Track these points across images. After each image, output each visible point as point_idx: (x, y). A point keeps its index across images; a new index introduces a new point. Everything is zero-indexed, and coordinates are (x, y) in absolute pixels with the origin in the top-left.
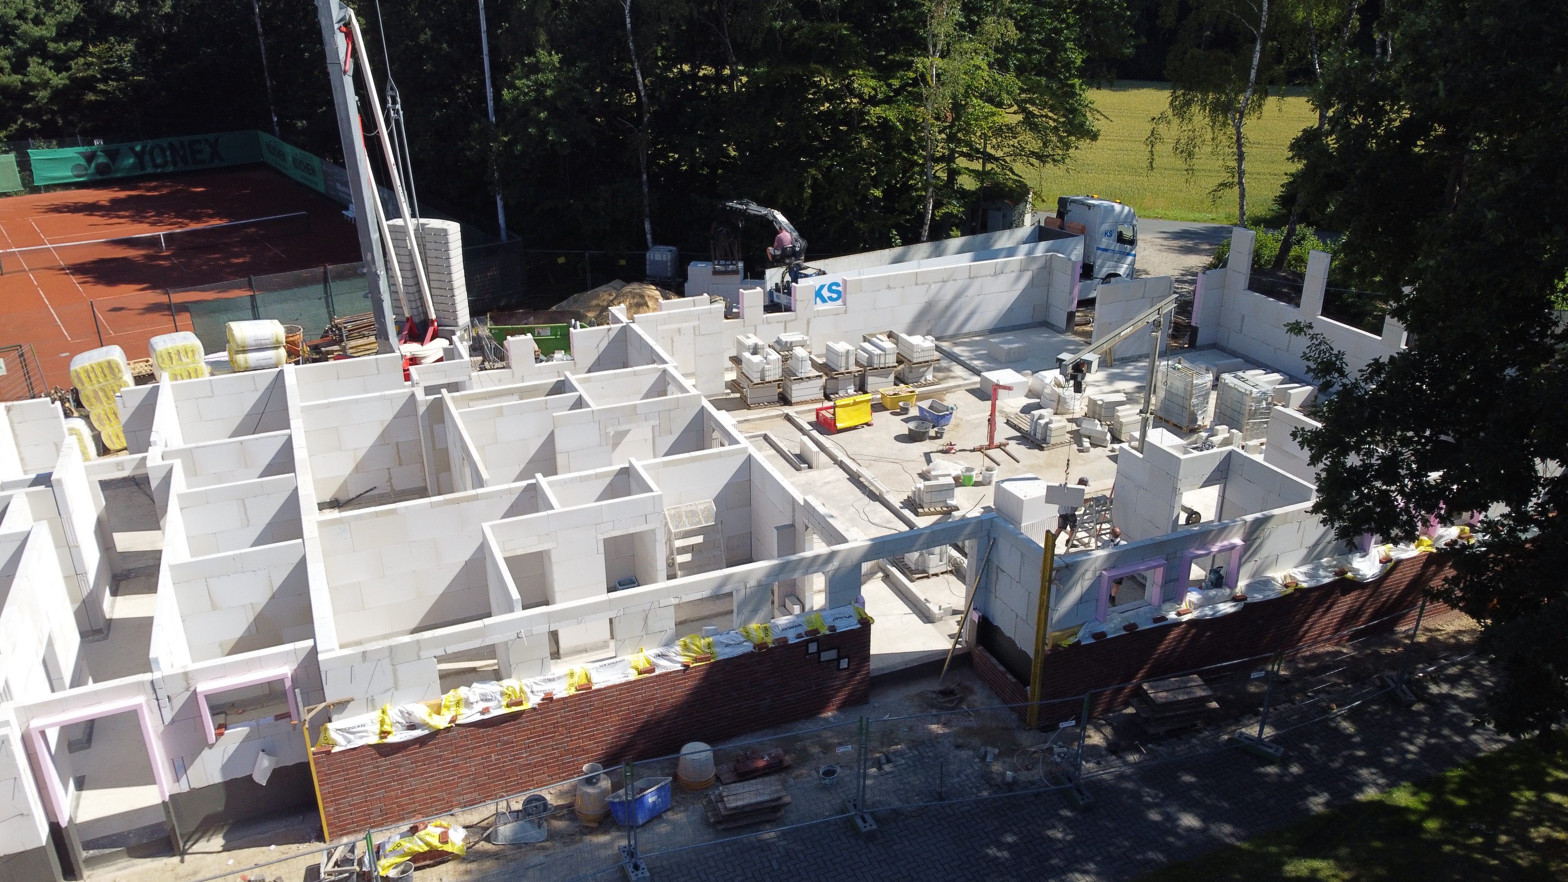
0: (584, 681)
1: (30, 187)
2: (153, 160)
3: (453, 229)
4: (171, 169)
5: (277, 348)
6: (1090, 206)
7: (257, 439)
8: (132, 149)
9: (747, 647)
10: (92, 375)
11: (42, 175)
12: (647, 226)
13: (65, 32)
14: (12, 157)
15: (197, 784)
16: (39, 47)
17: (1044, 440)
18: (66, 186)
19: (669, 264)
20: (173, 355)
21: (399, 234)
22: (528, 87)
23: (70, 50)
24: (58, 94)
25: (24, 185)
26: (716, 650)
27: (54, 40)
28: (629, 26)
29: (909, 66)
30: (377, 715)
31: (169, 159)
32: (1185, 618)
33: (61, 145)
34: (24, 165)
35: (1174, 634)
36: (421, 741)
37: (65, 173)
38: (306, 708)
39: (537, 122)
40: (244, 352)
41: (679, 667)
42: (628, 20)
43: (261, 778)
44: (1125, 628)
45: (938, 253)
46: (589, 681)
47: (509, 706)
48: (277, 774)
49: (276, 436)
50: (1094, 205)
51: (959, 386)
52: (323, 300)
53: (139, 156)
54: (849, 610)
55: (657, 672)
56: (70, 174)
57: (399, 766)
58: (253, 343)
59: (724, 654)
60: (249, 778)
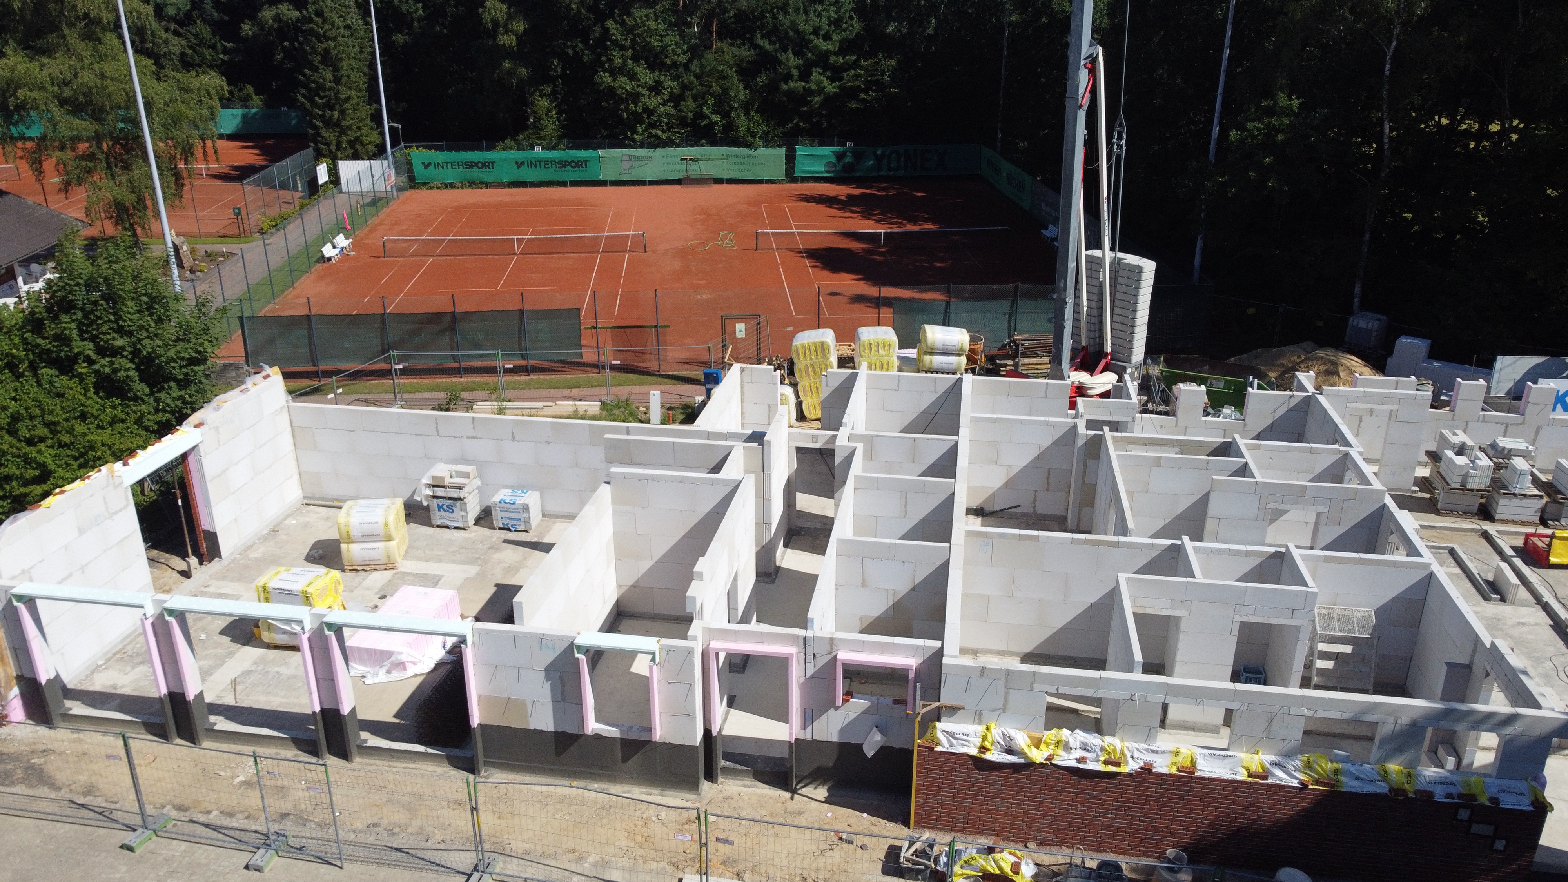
0: (1188, 764)
1: (791, 178)
2: (889, 164)
3: (1149, 267)
4: (901, 173)
5: (959, 355)
7: (928, 439)
8: (875, 153)
9: (1381, 788)
10: (807, 352)
11: (803, 167)
12: (1357, 289)
13: (846, 47)
14: (783, 150)
15: (818, 737)
16: (822, 60)
18: (817, 180)
19: (1374, 334)
20: (873, 346)
21: (1095, 264)
23: (845, 63)
24: (829, 100)
25: (787, 176)
26: (1342, 779)
27: (836, 54)
28: (1387, 73)
30: (981, 729)
31: (902, 164)
33: (821, 144)
34: (791, 158)
36: (1015, 768)
37: (819, 168)
38: (922, 702)
39: (1260, 167)
40: (931, 353)
41: (1295, 783)
42: (1388, 67)
43: (869, 750)
46: (1194, 764)
47: (1106, 763)
48: (883, 751)
49: (944, 440)
52: (1007, 316)
53: (879, 159)
54: (1522, 786)
55: (1270, 781)
56: (822, 169)
57: (990, 784)
58: (941, 347)
59: (1349, 785)
60: (860, 746)
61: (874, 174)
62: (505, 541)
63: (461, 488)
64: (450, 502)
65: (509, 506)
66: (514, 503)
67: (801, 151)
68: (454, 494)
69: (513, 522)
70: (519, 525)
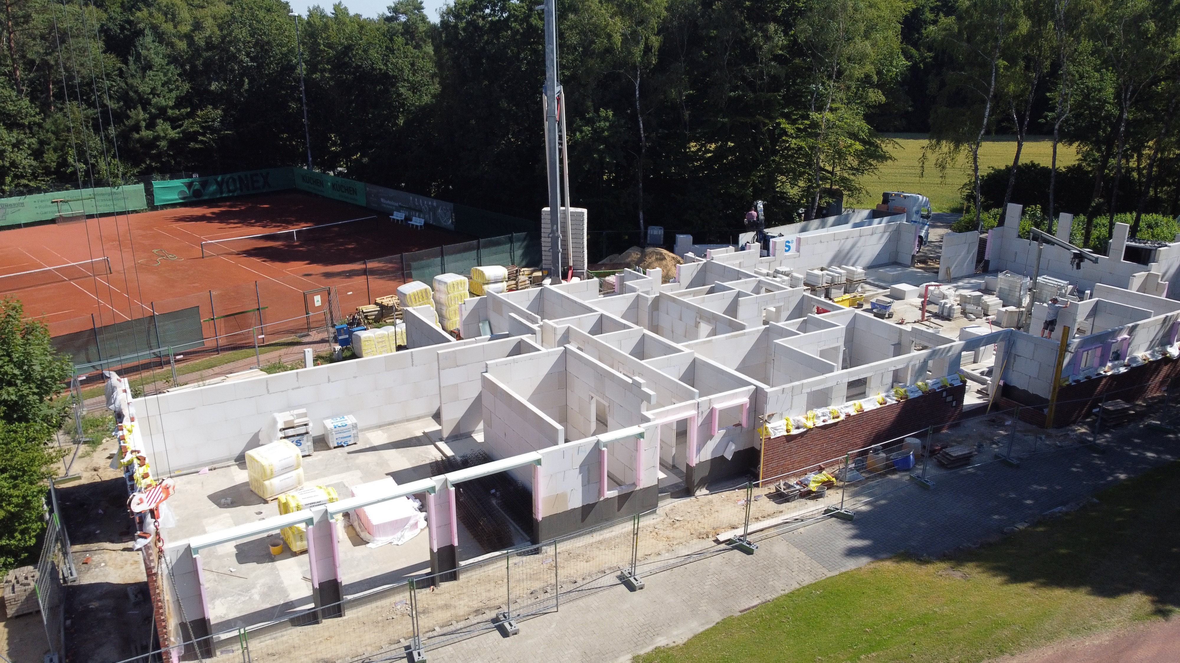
0: (859, 408)
1: (152, 206)
2: (228, 188)
4: (238, 193)
5: (502, 282)
6: (905, 197)
8: (216, 180)
9: (920, 393)
11: (160, 198)
12: (641, 215)
13: (179, 103)
14: (142, 186)
15: (702, 460)
16: (162, 112)
17: (949, 315)
18: (174, 206)
20: (455, 285)
22: (589, 131)
23: (181, 114)
24: (172, 142)
25: (148, 204)
26: (908, 394)
27: (172, 108)
28: (638, 96)
29: (807, 117)
30: (784, 422)
31: (238, 186)
32: (1109, 374)
33: (171, 178)
34: (149, 192)
35: (1104, 382)
36: (802, 435)
37: (174, 197)
39: (598, 151)
41: (894, 402)
42: (637, 92)
43: (729, 457)
44: (1086, 378)
45: (823, 226)
46: (861, 407)
47: (833, 418)
48: (736, 454)
49: (594, 315)
50: (908, 196)
51: (878, 294)
53: (220, 184)
54: (956, 376)
55: (888, 404)
56: (177, 197)
57: (795, 447)
58: (493, 279)
59: (911, 396)
60: (722, 457)
61: (218, 196)
62: (349, 453)
63: (306, 425)
64: (298, 438)
65: (342, 428)
66: (346, 425)
67: (157, 184)
68: (302, 430)
69: (345, 440)
70: (350, 441)
